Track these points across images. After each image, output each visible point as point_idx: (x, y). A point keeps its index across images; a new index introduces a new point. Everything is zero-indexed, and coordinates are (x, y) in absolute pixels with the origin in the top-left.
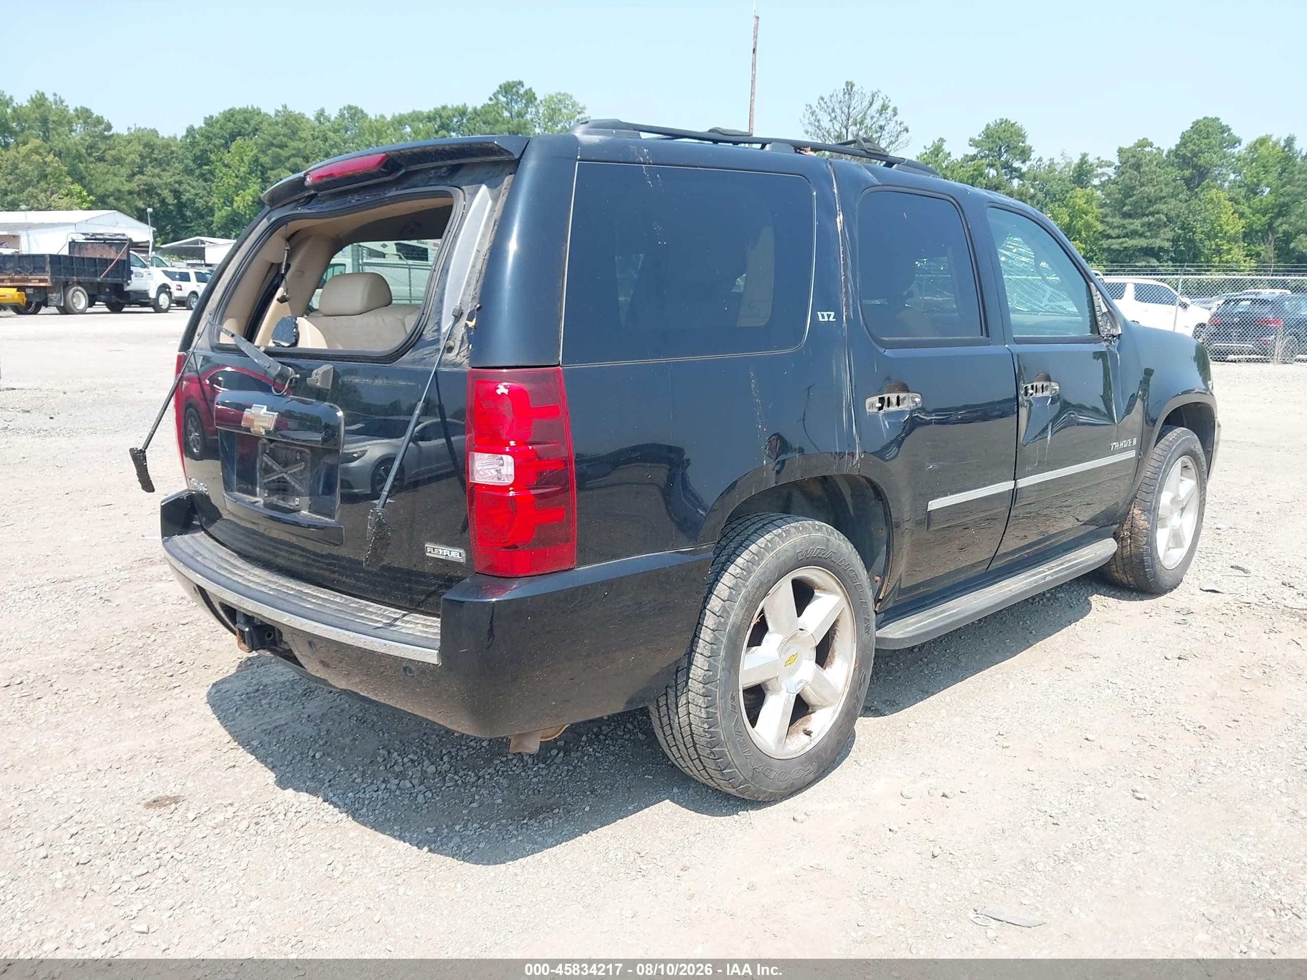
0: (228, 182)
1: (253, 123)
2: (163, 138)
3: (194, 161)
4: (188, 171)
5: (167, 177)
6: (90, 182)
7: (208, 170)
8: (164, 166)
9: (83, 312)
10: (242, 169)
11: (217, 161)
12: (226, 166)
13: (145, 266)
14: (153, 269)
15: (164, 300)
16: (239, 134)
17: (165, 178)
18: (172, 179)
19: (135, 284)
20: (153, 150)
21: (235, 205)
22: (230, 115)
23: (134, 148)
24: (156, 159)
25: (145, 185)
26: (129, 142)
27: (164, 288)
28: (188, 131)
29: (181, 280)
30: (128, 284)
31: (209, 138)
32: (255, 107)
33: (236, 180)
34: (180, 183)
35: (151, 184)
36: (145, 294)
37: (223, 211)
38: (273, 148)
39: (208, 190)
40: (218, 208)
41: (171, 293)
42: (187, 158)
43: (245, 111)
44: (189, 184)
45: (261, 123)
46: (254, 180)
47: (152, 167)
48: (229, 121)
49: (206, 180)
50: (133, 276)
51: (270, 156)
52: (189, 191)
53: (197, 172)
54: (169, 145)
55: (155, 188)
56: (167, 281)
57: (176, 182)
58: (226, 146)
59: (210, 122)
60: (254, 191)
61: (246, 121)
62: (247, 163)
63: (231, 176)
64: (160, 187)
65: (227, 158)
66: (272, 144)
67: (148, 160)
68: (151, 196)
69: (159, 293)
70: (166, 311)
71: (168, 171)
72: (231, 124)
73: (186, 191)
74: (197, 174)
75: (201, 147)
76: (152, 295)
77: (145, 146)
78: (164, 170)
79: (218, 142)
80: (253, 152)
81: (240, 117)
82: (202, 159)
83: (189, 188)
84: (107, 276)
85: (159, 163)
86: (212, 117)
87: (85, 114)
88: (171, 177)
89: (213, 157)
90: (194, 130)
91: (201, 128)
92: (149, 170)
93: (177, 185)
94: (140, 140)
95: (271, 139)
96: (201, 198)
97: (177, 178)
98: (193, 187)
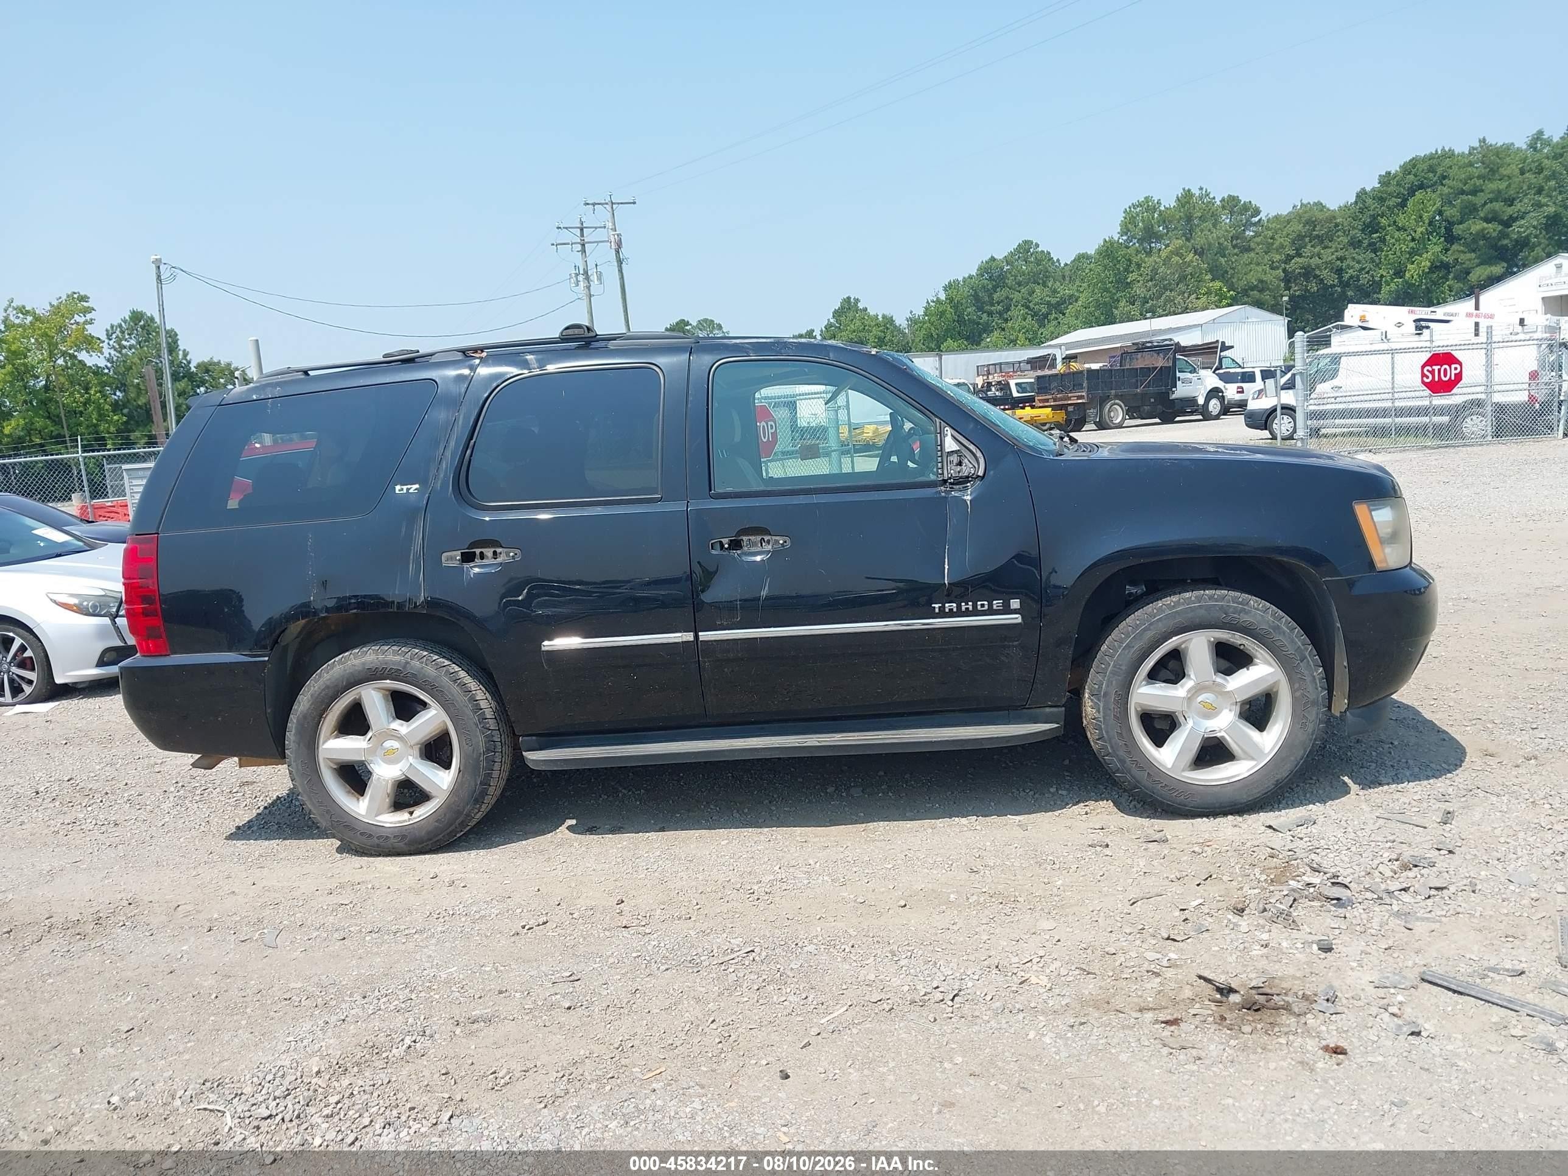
0: (1401, 249)
1: (1440, 170)
2: (1328, 210)
3: (1363, 230)
4: (1355, 244)
5: (1328, 255)
6: (1232, 276)
7: (1379, 237)
8: (1326, 242)
9: (1120, 426)
10: (1420, 230)
11: (1389, 226)
12: (1399, 229)
13: (1194, 371)
14: (1203, 373)
15: (1214, 406)
16: (1421, 187)
17: (1325, 257)
18: (1334, 256)
19: (1181, 391)
20: (1315, 226)
21: (1407, 275)
22: (1410, 167)
23: (1292, 229)
24: (1318, 236)
25: (1301, 268)
26: (1288, 222)
27: (1214, 393)
28: (1358, 196)
29: (1243, 381)
30: (1173, 392)
31: (1382, 200)
32: (1447, 149)
33: (1412, 244)
34: (1341, 259)
35: (1309, 266)
36: (1193, 401)
37: (1392, 285)
38: (1464, 197)
39: (1377, 261)
40: (1386, 281)
41: (1223, 397)
42: (1354, 228)
43: (1431, 157)
44: (1353, 258)
45: (1451, 167)
46: (1435, 240)
47: (1312, 246)
48: (1409, 173)
49: (1375, 251)
50: (1179, 383)
51: (1458, 207)
52: (1352, 267)
53: (1366, 242)
54: (1335, 218)
55: (1314, 269)
56: (1220, 384)
57: (1338, 259)
58: (1403, 205)
59: (1386, 179)
60: (1433, 254)
61: (1432, 169)
62: (1427, 222)
63: (1405, 240)
64: (1318, 267)
65: (1402, 220)
66: (1463, 192)
67: (1307, 239)
68: (1307, 280)
69: (1208, 398)
70: (1217, 417)
71: (1331, 247)
72: (1412, 177)
73: (1349, 267)
74: (1365, 245)
75: (1371, 213)
76: (1201, 401)
77: (1307, 223)
78: (1326, 247)
79: (1391, 202)
80: (1435, 207)
81: (1425, 167)
82: (1372, 227)
83: (1352, 263)
84: (1148, 385)
85: (1320, 239)
86: (1389, 173)
87: (1231, 203)
88: (1333, 254)
89: (1384, 221)
90: (1366, 193)
91: (1373, 189)
92: (1307, 251)
93: (1338, 262)
94: (1300, 217)
95: (1461, 185)
96: (1368, 273)
97: (1339, 254)
98: (1359, 262)
